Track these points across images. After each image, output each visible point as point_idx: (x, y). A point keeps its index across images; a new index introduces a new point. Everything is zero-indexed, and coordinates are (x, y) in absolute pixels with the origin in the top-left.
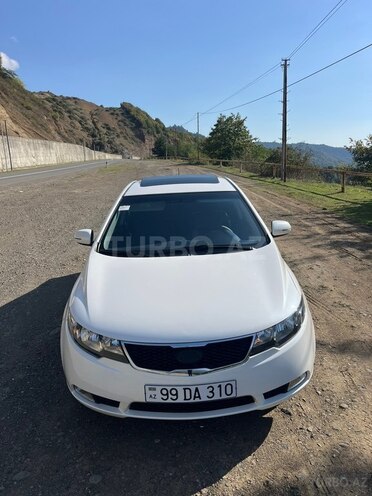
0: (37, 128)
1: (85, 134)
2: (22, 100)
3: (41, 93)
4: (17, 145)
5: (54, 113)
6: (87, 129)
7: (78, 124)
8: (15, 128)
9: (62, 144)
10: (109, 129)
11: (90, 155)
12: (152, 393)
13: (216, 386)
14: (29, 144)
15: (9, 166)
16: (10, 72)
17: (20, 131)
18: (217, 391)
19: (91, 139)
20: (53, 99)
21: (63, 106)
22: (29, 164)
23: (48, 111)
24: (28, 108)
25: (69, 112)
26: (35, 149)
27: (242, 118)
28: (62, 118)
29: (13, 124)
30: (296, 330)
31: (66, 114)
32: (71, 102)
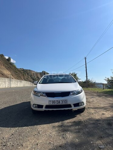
0: (18, 77)
1: (31, 79)
2: (15, 70)
3: (21, 69)
4: (12, 81)
5: (23, 74)
6: (32, 78)
7: (30, 77)
8: (12, 77)
9: (25, 81)
10: (38, 78)
11: (33, 85)
12: (50, 102)
13: (63, 101)
14: (16, 81)
15: (10, 87)
16: (13, 63)
17: (14, 78)
18: (63, 102)
19: (33, 81)
20: (24, 70)
21: (26, 72)
22: (15, 86)
23: (22, 73)
24: (16, 72)
25: (28, 73)
26: (17, 82)
27: (76, 74)
28: (25, 75)
29: (12, 76)
30: (80, 93)
31: (27, 74)
32: (29, 71)
